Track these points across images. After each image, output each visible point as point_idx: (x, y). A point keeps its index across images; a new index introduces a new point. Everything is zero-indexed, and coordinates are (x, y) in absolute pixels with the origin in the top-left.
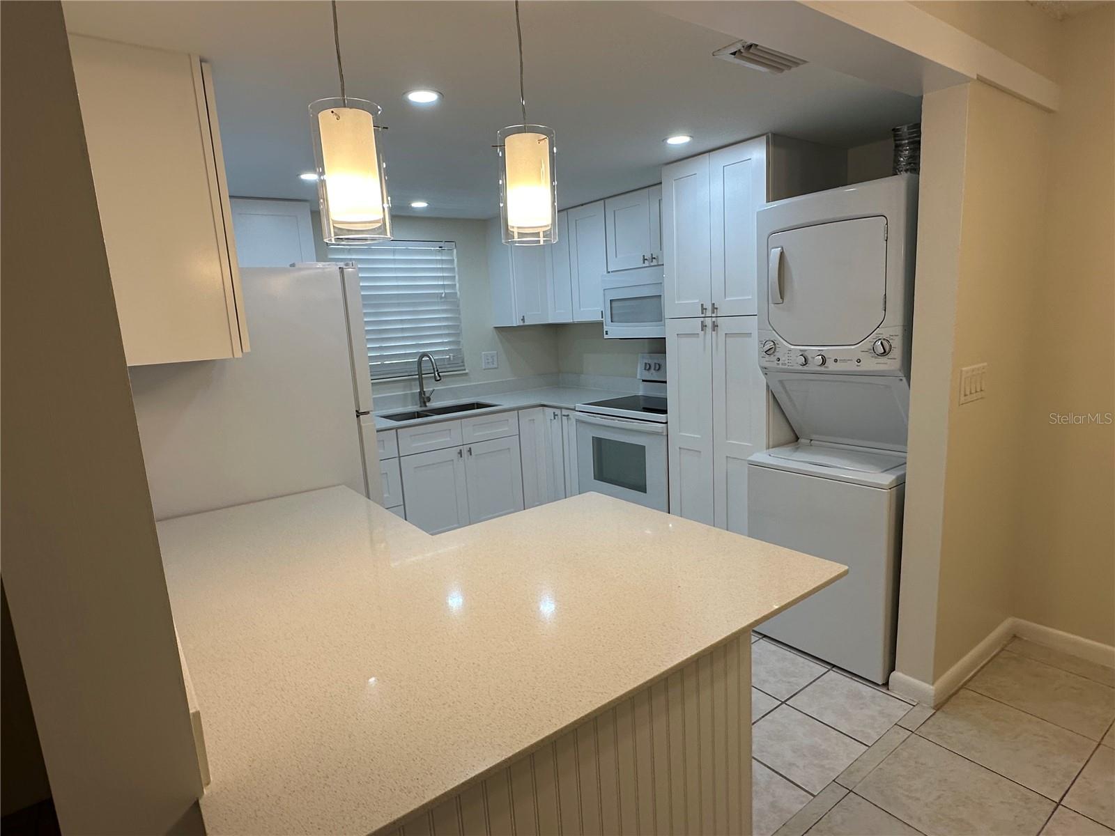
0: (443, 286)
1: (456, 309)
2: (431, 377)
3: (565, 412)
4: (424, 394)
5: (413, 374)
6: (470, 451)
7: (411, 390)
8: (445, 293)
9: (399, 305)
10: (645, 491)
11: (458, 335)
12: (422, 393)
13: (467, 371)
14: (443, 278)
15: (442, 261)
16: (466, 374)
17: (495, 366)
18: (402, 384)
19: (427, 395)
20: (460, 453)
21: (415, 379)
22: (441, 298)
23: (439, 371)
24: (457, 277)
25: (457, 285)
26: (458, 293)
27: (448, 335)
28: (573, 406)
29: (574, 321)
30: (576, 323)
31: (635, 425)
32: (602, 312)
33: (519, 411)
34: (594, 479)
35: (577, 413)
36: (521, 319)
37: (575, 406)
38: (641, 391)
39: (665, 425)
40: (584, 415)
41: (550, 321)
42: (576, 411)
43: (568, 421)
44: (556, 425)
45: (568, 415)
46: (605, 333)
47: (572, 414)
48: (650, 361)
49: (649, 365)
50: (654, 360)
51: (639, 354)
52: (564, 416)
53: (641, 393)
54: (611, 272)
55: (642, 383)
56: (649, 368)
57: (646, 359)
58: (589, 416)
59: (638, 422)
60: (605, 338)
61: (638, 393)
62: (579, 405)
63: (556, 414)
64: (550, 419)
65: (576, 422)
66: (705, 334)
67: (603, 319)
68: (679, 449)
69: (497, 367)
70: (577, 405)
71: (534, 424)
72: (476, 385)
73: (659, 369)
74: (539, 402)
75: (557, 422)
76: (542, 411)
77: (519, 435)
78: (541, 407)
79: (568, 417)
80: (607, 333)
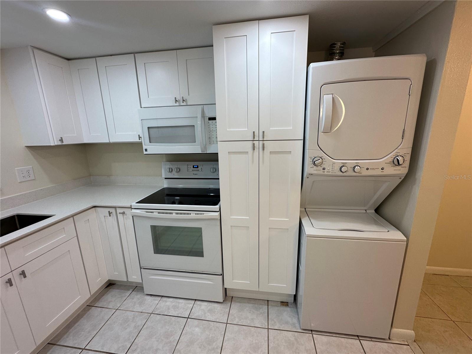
3: (119, 211)
6: (23, 273)
17: (32, 178)
20: (9, 282)
28: (128, 205)
29: (110, 141)
30: (112, 143)
31: (193, 215)
32: (139, 135)
33: (74, 217)
34: (154, 253)
35: (134, 211)
36: (59, 139)
37: (131, 205)
38: (165, 184)
39: (219, 213)
40: (141, 211)
41: (86, 141)
42: (132, 209)
43: (125, 216)
44: (112, 220)
45: (124, 212)
46: (144, 150)
47: (127, 211)
48: (171, 167)
49: (171, 169)
50: (174, 166)
51: (162, 162)
52: (119, 213)
53: (165, 186)
54: (144, 108)
55: (165, 180)
56: (172, 171)
57: (169, 165)
58: (146, 212)
59: (194, 213)
60: (144, 153)
61: (164, 186)
62: (134, 204)
63: (110, 212)
64: (104, 216)
65: (133, 217)
66: (254, 152)
67: (140, 141)
68: (230, 227)
69: (34, 179)
70: (133, 205)
71: (89, 223)
72: (12, 197)
73: (179, 171)
74: (92, 205)
75: (112, 218)
76: (95, 211)
77: (77, 236)
78: (94, 208)
79: (123, 213)
80: (146, 150)
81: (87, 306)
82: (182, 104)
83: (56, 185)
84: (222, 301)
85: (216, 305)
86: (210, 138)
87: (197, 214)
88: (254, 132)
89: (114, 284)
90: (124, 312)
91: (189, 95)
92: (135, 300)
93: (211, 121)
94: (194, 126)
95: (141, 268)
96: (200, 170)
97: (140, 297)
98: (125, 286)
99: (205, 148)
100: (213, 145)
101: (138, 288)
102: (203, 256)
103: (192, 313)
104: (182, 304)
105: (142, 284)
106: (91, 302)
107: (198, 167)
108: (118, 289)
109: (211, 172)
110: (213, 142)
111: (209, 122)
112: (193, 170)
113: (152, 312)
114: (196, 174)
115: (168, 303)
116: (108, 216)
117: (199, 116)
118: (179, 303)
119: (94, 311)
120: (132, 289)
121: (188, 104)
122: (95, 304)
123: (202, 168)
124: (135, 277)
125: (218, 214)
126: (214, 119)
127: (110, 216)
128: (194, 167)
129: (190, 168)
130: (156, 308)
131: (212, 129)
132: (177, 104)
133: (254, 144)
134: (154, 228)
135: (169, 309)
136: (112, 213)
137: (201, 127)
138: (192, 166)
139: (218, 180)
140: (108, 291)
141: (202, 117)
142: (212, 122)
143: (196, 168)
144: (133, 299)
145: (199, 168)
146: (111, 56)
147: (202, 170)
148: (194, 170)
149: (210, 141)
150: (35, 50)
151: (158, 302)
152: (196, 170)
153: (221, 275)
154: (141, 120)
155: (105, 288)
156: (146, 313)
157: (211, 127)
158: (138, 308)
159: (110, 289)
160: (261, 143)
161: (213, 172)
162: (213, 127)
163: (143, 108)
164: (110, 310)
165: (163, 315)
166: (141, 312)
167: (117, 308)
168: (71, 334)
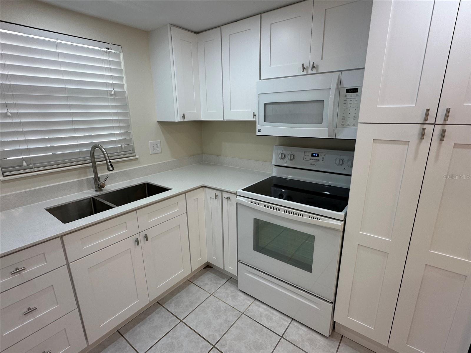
0: (112, 85)
1: (125, 106)
2: (103, 164)
3: (225, 195)
4: (99, 181)
5: (87, 162)
6: (146, 237)
7: (87, 176)
8: (115, 91)
9: (67, 98)
10: (310, 271)
11: (128, 127)
12: (97, 179)
13: (137, 157)
14: (112, 77)
15: (109, 62)
16: (137, 159)
17: (159, 151)
18: (77, 172)
19: (102, 181)
20: (137, 241)
21: (89, 167)
22: (111, 95)
23: (110, 158)
24: (124, 78)
25: (125, 85)
26: (127, 92)
27: (120, 127)
28: (234, 191)
29: (224, 119)
30: (225, 121)
31: (306, 218)
32: (254, 113)
33: (187, 194)
34: (254, 250)
35: (239, 198)
36: (182, 116)
37: (237, 191)
38: (274, 173)
39: (343, 222)
40: (247, 200)
41: (203, 118)
42: (237, 195)
43: (229, 202)
44: (217, 203)
45: (229, 197)
46: (257, 131)
47: (232, 197)
48: (284, 152)
49: (284, 155)
50: (289, 151)
51: (275, 146)
52: (225, 198)
53: (274, 174)
54: (263, 79)
55: (274, 167)
56: (284, 158)
57: (281, 150)
58: (251, 202)
59: (308, 215)
60: (257, 134)
61: (272, 174)
62: (240, 190)
63: (217, 195)
64: (211, 198)
65: (237, 204)
66: (420, 142)
67: (254, 119)
68: (357, 245)
69: (161, 152)
70: (238, 191)
71: (197, 202)
72: (145, 166)
73: (293, 159)
74: (201, 184)
75: (218, 201)
76: (203, 190)
77: (187, 213)
78: (203, 188)
79: (228, 199)
80: (259, 130)
81: (188, 280)
82: (311, 72)
83: (176, 159)
84: (328, 336)
85: (318, 337)
86: (344, 118)
87: (312, 218)
88: (428, 110)
89: (211, 267)
90: (217, 300)
91: (322, 59)
92: (228, 291)
93: (349, 94)
94: (323, 101)
95: (238, 261)
96: (321, 160)
97: (234, 290)
98: (221, 273)
99: (336, 132)
100: (347, 128)
101: (232, 280)
102: (311, 272)
103: (287, 333)
104: (276, 317)
105: (237, 277)
106: (191, 278)
107: (318, 156)
108: (214, 273)
109: (336, 164)
110: (347, 124)
111: (346, 96)
112: (310, 159)
113: (244, 312)
114: (314, 165)
115: (261, 310)
116: (213, 198)
117: (333, 86)
118: (273, 314)
119: (193, 288)
120: (227, 278)
121: (319, 72)
122: (194, 281)
123: (323, 158)
124: (231, 268)
125: (341, 224)
126: (355, 90)
127: (216, 199)
128: (312, 156)
129: (308, 156)
130: (248, 310)
131: (349, 105)
132: (304, 73)
133: (424, 130)
134: (257, 222)
135: (261, 316)
136: (218, 196)
137: (334, 103)
138: (311, 154)
139: (350, 177)
140: (206, 272)
141: (337, 88)
142: (351, 96)
143: (315, 156)
144: (227, 289)
145: (320, 158)
146: (236, 22)
147: (323, 160)
148: (312, 159)
149: (343, 122)
150: (172, 28)
151: (250, 304)
152: (314, 160)
153: (332, 303)
154: (259, 94)
155: (204, 268)
156: (238, 310)
157: (349, 102)
158: (230, 301)
159: (208, 270)
160: (438, 128)
161: (339, 165)
162: (351, 102)
163: (262, 81)
164: (206, 292)
165: (254, 320)
166: (233, 307)
167: (211, 293)
168: (174, 302)
